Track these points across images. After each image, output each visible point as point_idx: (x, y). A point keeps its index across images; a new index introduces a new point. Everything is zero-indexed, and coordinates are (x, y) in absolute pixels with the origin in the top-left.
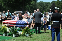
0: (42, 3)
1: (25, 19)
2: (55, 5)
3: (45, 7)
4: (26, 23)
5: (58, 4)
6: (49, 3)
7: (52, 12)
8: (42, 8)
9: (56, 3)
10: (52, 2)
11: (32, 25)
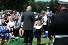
0: (40, 3)
1: (12, 22)
2: (53, 4)
3: (43, 6)
4: (8, 30)
5: (56, 3)
6: (47, 2)
7: (50, 11)
8: (41, 7)
9: (54, 3)
10: (50, 2)
11: (22, 31)
